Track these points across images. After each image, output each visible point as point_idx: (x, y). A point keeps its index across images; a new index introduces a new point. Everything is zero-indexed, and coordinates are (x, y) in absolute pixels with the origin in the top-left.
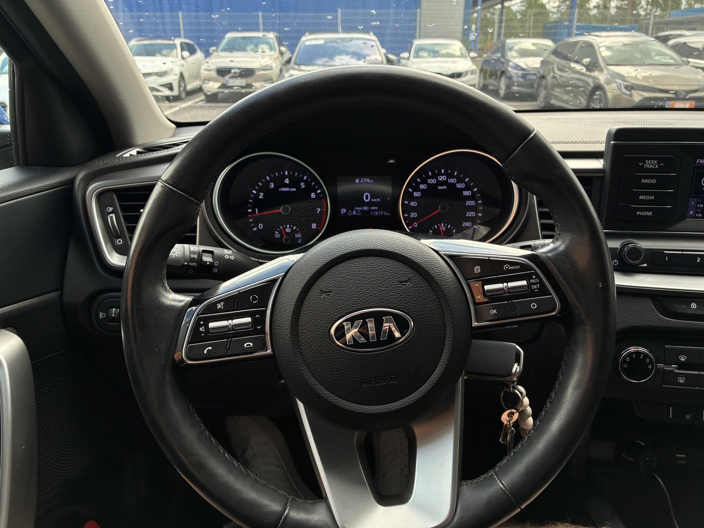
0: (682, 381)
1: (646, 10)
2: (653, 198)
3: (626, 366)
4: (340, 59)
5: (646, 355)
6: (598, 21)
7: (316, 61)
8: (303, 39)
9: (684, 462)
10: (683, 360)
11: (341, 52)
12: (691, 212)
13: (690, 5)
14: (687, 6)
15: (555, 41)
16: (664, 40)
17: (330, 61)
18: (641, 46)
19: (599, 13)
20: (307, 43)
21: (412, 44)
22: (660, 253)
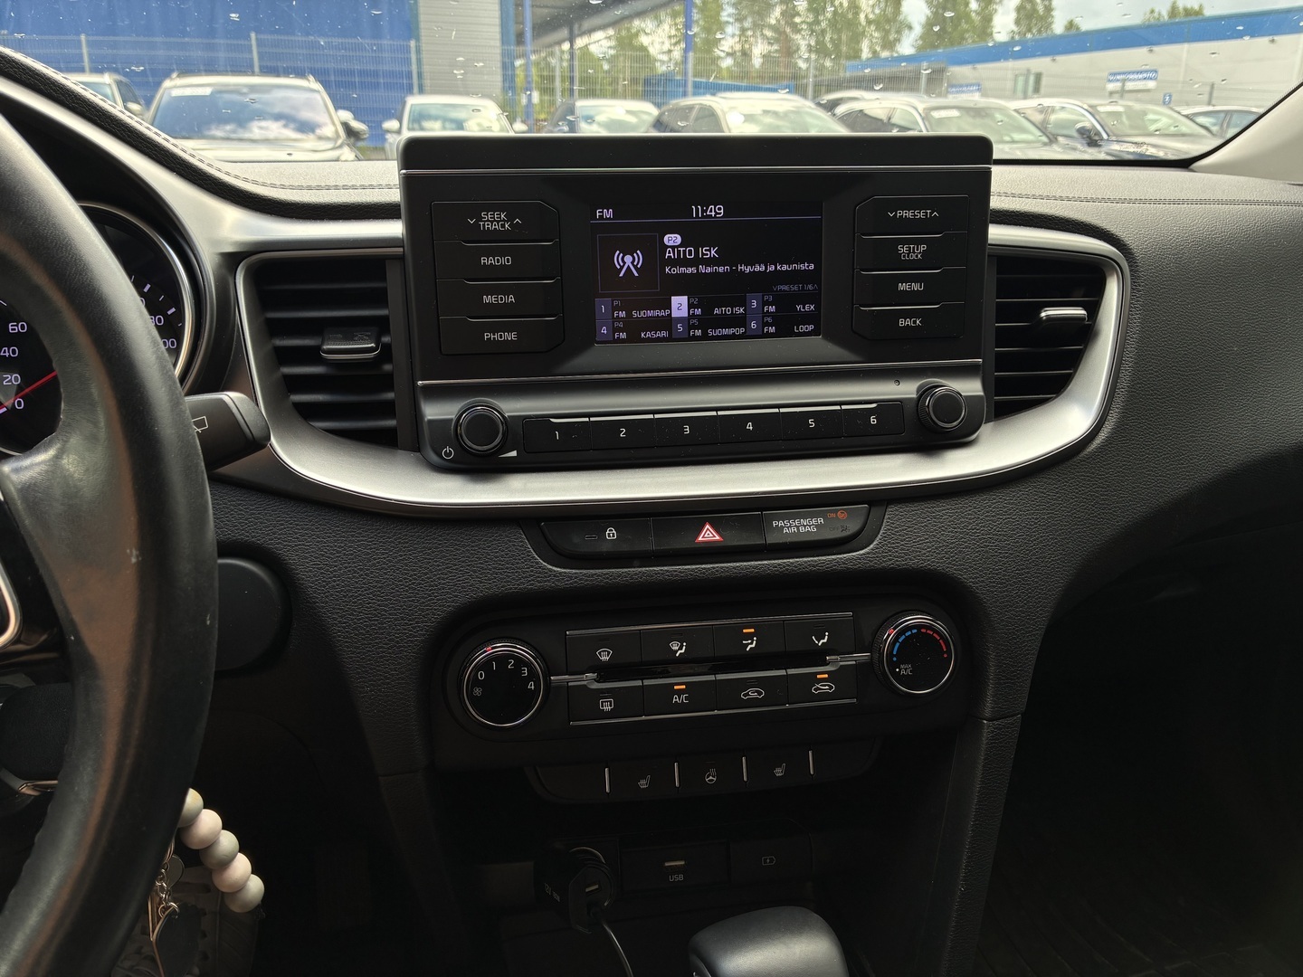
0: (607, 708)
1: (808, 60)
2: (512, 299)
3: (478, 691)
4: (261, 128)
5: (520, 662)
6: (732, 77)
7: (209, 129)
8: (167, 83)
9: (681, 878)
10: (605, 658)
11: (261, 115)
12: (604, 330)
13: (875, 52)
14: (870, 56)
15: (658, 105)
16: (831, 107)
17: (240, 130)
18: (792, 116)
19: (737, 64)
20: (176, 93)
21: (404, 103)
22: (540, 424)
